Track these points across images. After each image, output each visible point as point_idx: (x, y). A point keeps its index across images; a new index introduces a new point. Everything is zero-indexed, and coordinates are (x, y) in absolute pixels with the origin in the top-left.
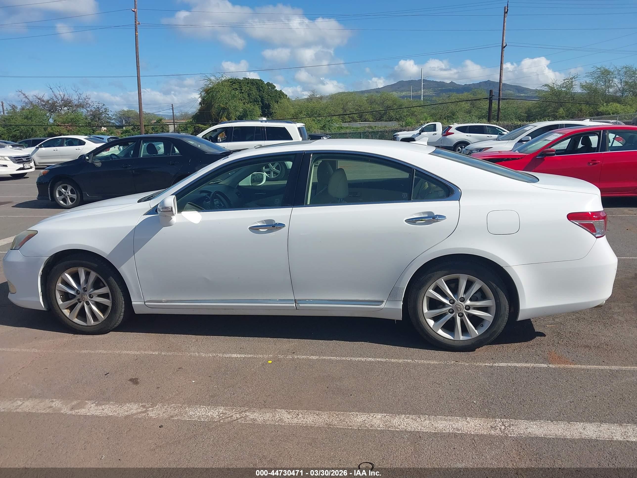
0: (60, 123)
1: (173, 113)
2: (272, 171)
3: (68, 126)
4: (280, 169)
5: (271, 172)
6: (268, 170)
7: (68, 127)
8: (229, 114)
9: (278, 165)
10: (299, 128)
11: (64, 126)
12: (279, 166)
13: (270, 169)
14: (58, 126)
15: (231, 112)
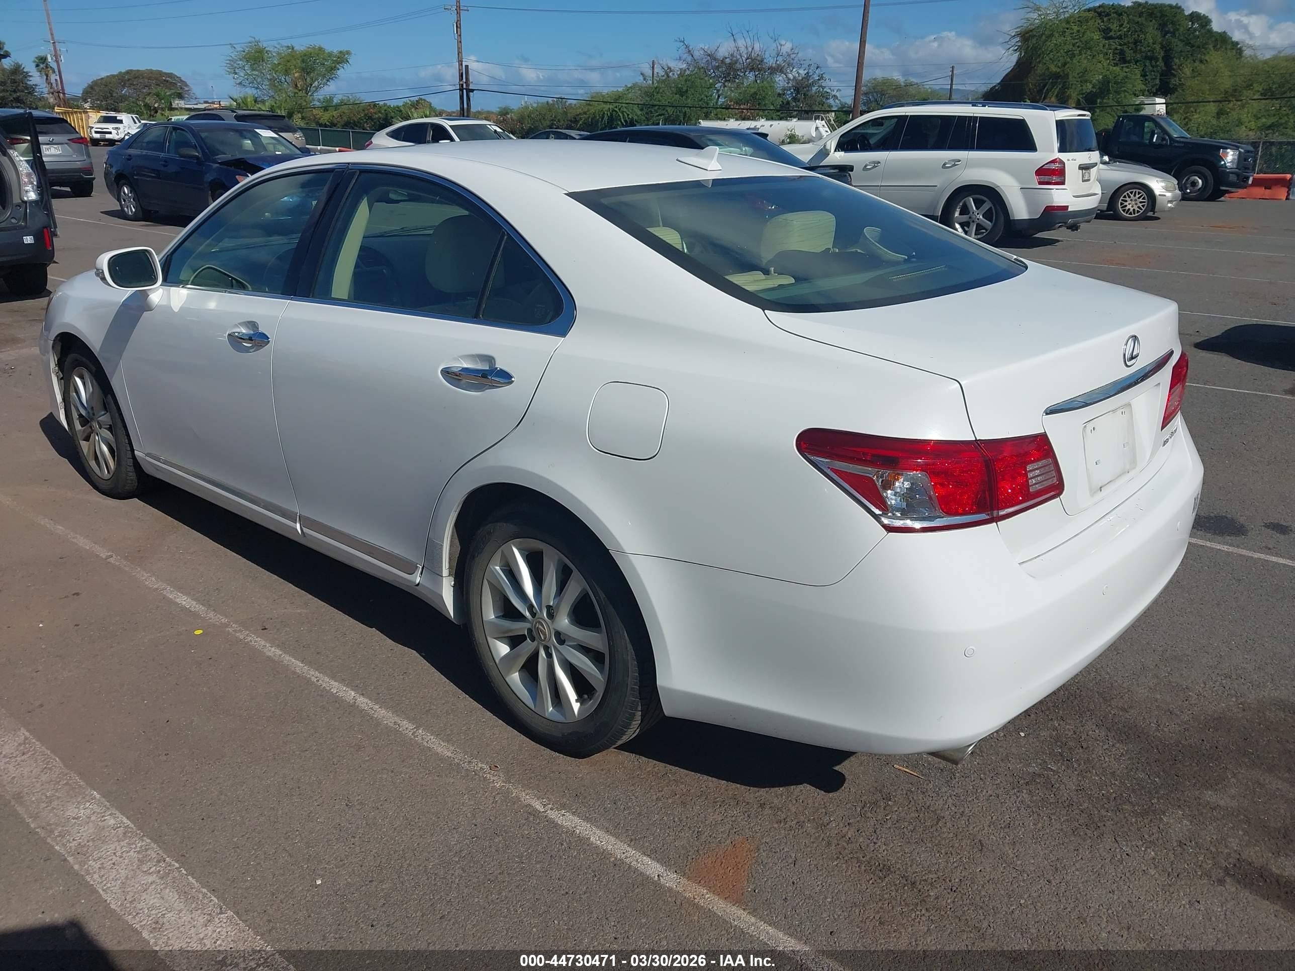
0: (732, 103)
1: (952, 85)
2: (973, 221)
3: (743, 109)
4: (994, 218)
5: (972, 224)
6: (965, 218)
7: (744, 111)
8: (1065, 87)
9: (991, 208)
10: (1060, 124)
11: (738, 109)
12: (992, 214)
13: (970, 218)
14: (727, 109)
15: (1072, 84)
